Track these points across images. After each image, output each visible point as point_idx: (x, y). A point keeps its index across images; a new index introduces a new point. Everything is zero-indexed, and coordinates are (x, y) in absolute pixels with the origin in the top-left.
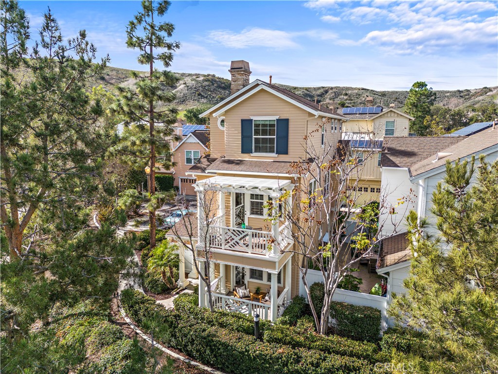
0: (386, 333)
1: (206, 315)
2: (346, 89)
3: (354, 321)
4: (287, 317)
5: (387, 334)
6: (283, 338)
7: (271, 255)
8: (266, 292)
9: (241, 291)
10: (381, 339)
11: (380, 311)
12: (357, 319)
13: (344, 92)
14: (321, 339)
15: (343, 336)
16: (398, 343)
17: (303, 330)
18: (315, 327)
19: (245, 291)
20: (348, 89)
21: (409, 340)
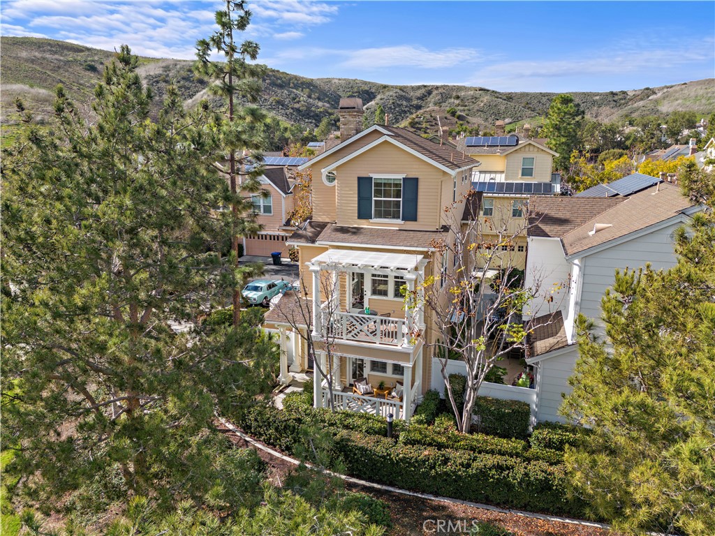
0: (535, 428)
1: (327, 417)
2: (458, 89)
3: (501, 417)
4: (423, 416)
5: (537, 429)
6: (422, 439)
7: (404, 346)
8: (391, 387)
9: (361, 386)
10: (530, 435)
11: (528, 405)
12: (504, 414)
13: (454, 94)
14: (465, 439)
15: (487, 434)
16: (550, 438)
17: (443, 430)
18: (457, 426)
19: (367, 387)
20: (460, 88)
21: (562, 435)
